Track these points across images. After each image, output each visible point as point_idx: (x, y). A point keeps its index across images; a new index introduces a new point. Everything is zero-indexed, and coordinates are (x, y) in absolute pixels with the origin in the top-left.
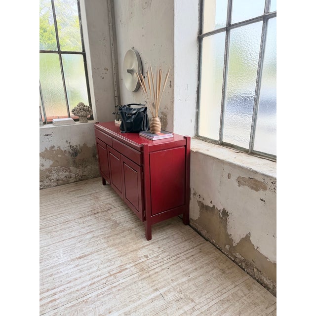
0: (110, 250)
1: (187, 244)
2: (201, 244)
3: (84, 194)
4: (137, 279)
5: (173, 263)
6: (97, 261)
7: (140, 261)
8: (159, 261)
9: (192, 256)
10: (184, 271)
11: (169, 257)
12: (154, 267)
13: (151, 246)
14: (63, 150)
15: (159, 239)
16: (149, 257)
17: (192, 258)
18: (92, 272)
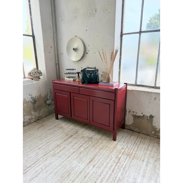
0: (102, 152)
1: (133, 137)
3: (50, 128)
5: (137, 147)
6: (102, 160)
8: (130, 148)
10: (145, 149)
11: (132, 145)
13: (119, 143)
14: (27, 100)
15: (120, 139)
17: (142, 142)
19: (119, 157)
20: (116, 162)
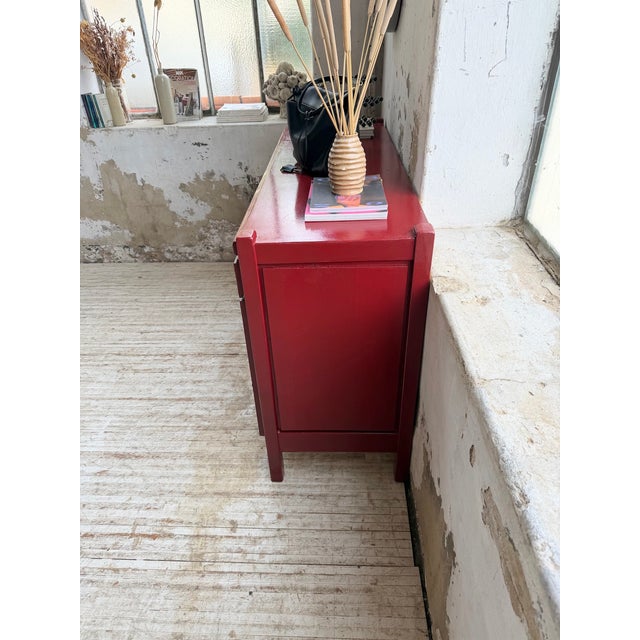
0: (182, 467)
1: (352, 543)
2: (391, 565)
4: (166, 579)
5: (276, 582)
6: (140, 481)
7: (211, 531)
8: (249, 557)
9: (338, 590)
10: (278, 627)
11: (279, 558)
12: (226, 568)
13: (266, 500)
14: (232, 183)
15: (299, 491)
16: (239, 533)
17: (331, 597)
18: (110, 506)
19: (172, 531)
20: (140, 530)
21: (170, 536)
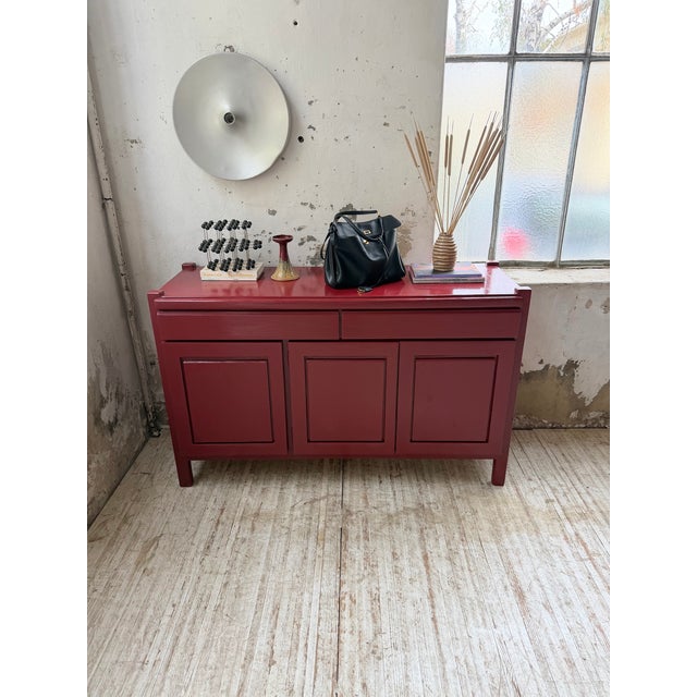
0: (512, 543)
2: (537, 437)
6: (541, 572)
7: (560, 512)
16: (553, 498)
18: (576, 583)
19: (574, 535)
20: (584, 555)
21: (577, 535)
